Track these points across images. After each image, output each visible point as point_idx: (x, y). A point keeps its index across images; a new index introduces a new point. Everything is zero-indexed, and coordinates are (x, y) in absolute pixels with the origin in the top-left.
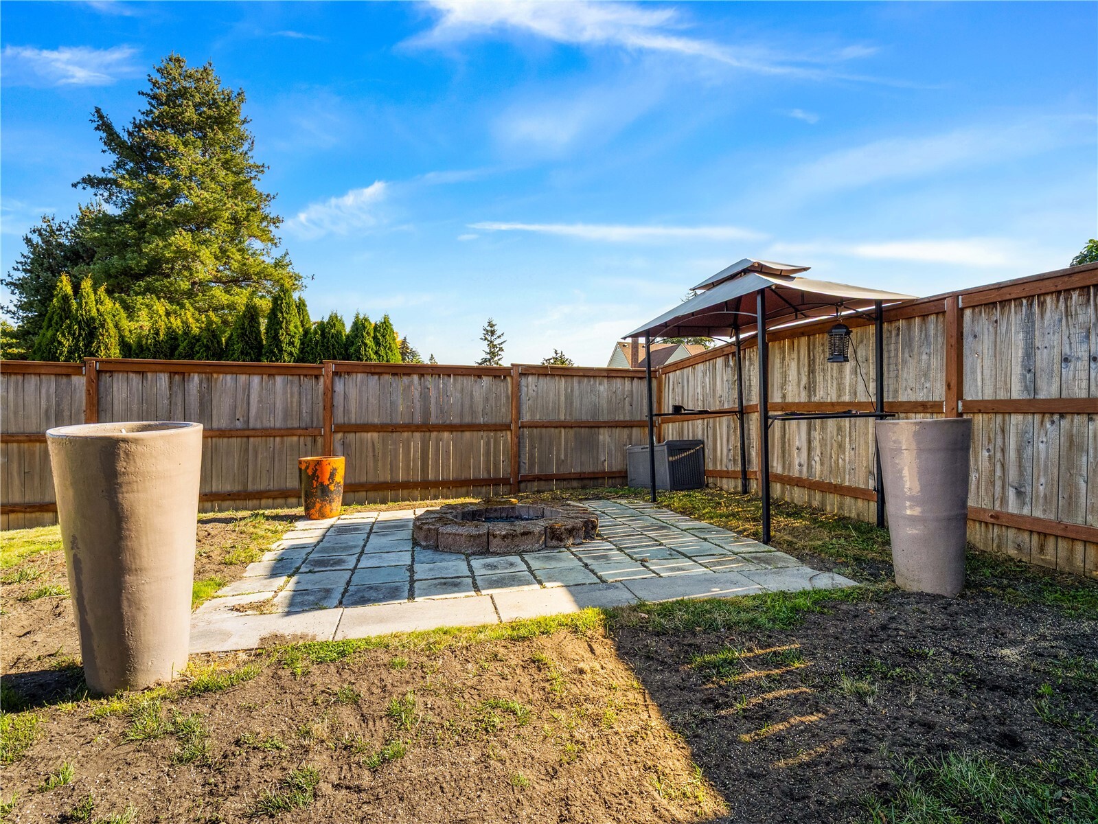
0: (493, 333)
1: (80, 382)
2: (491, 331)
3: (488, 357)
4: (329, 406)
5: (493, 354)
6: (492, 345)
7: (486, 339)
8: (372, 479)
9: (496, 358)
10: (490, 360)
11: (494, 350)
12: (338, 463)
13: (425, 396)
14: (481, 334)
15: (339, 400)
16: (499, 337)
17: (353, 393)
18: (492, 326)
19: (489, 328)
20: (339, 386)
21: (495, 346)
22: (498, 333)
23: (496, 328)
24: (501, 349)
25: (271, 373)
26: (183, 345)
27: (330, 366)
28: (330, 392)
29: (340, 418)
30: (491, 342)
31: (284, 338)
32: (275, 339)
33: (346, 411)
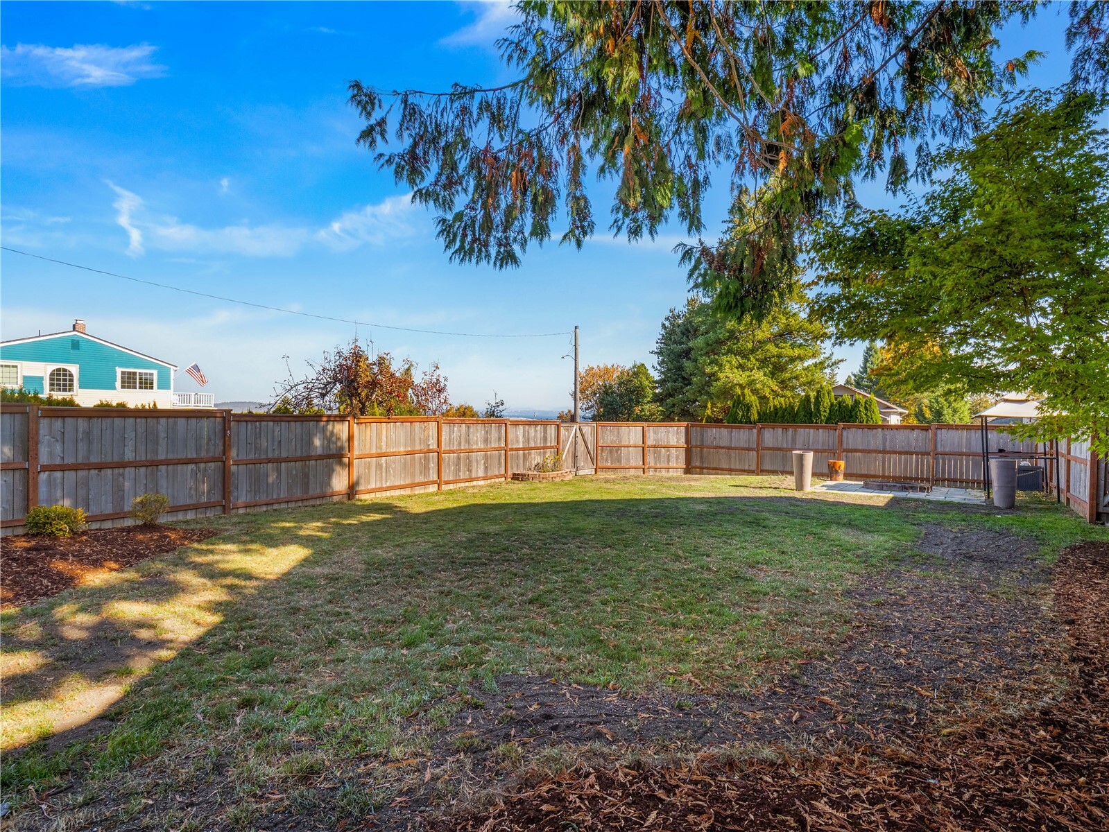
1: (755, 431)
4: (841, 442)
8: (858, 472)
12: (842, 464)
13: (885, 439)
15: (845, 439)
17: (851, 436)
20: (845, 433)
25: (818, 428)
26: (780, 413)
27: (841, 424)
28: (841, 436)
29: (845, 446)
31: (822, 409)
32: (818, 410)
33: (848, 443)
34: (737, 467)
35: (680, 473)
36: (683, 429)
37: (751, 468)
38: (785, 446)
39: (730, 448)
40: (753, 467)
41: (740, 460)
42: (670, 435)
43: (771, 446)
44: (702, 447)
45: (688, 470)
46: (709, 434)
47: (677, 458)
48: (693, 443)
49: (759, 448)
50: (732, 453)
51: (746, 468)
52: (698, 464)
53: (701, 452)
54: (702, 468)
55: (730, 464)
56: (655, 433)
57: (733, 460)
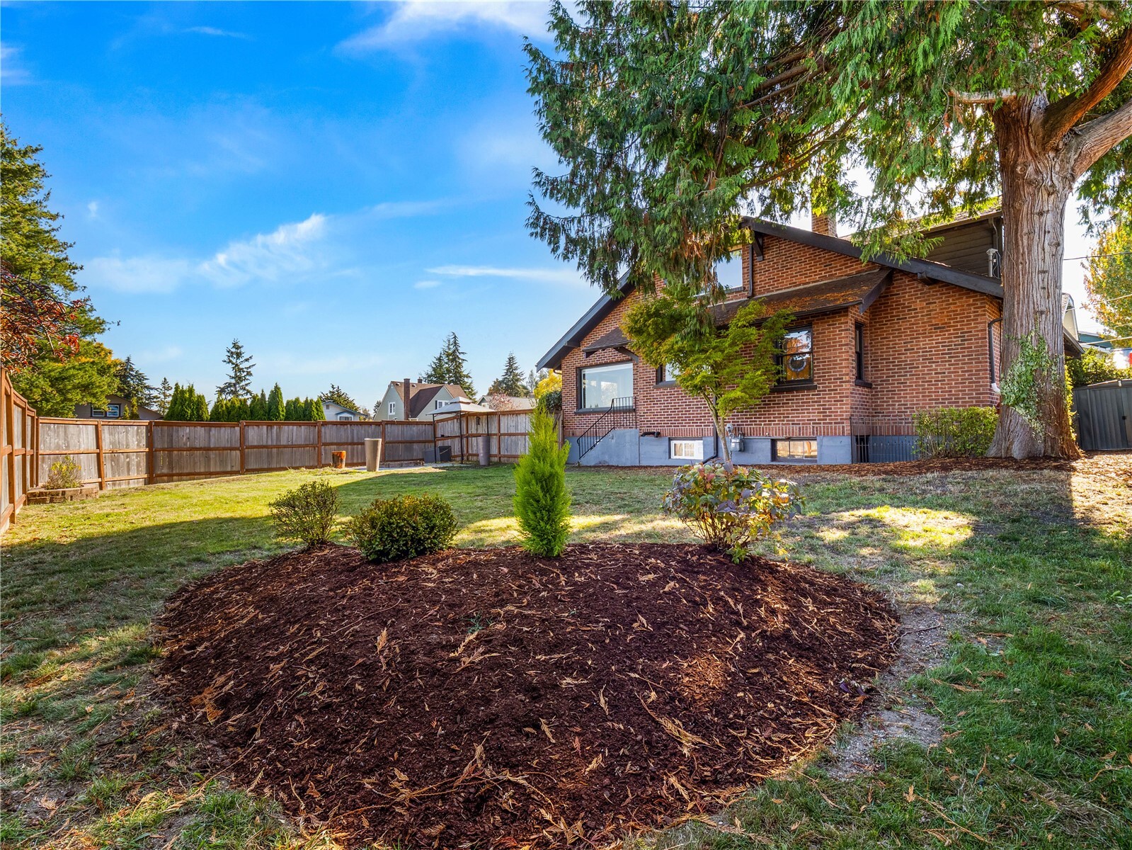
0: (239, 355)
1: (237, 429)
2: (236, 352)
3: (233, 381)
4: (319, 436)
5: (239, 379)
6: (237, 368)
7: (230, 361)
9: (243, 383)
10: (235, 385)
11: (240, 375)
14: (225, 356)
15: (323, 434)
16: (247, 360)
17: (328, 432)
18: (238, 348)
19: (234, 350)
20: (323, 430)
21: (241, 370)
22: (246, 356)
23: (242, 350)
24: (249, 374)
25: (300, 425)
28: (319, 432)
29: (323, 441)
30: (237, 365)
33: (325, 438)
34: (218, 470)
35: (141, 484)
36: (144, 430)
37: (234, 469)
38: (270, 443)
39: (209, 449)
40: (237, 468)
41: (221, 461)
42: (130, 436)
43: (256, 444)
44: (170, 450)
45: (150, 480)
46: (181, 433)
47: (138, 465)
48: (158, 445)
49: (243, 446)
50: (212, 454)
51: (229, 469)
52: (165, 471)
53: (170, 456)
54: (173, 475)
55: (209, 467)
56: (111, 434)
57: (212, 462)
